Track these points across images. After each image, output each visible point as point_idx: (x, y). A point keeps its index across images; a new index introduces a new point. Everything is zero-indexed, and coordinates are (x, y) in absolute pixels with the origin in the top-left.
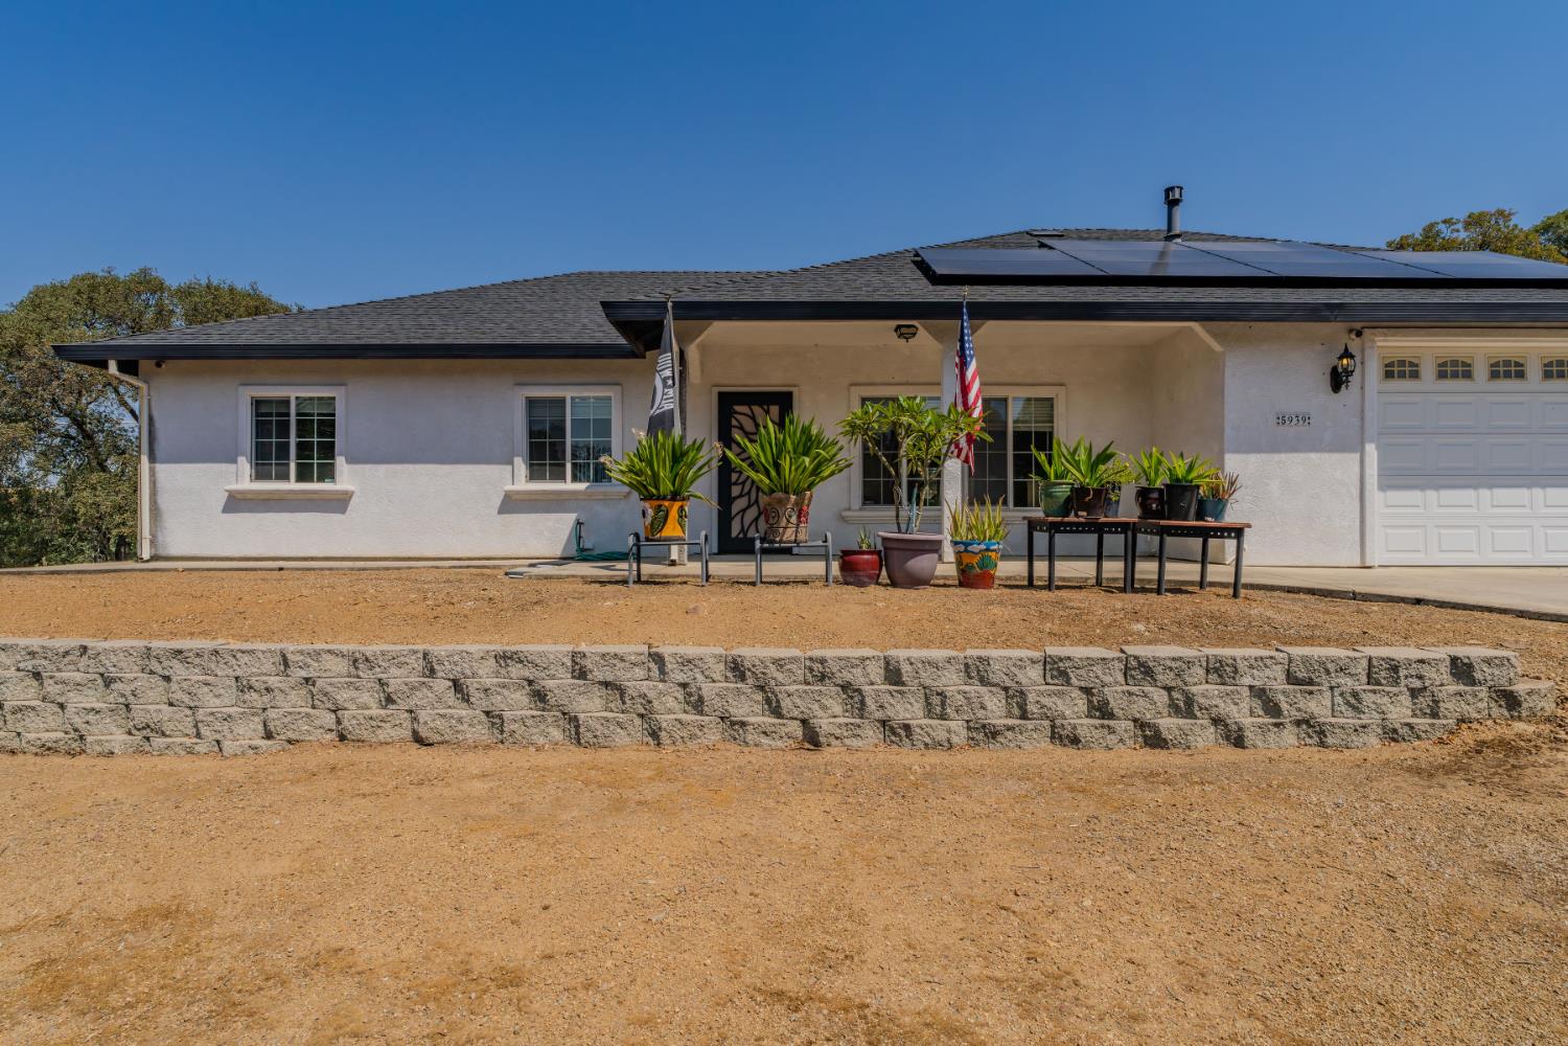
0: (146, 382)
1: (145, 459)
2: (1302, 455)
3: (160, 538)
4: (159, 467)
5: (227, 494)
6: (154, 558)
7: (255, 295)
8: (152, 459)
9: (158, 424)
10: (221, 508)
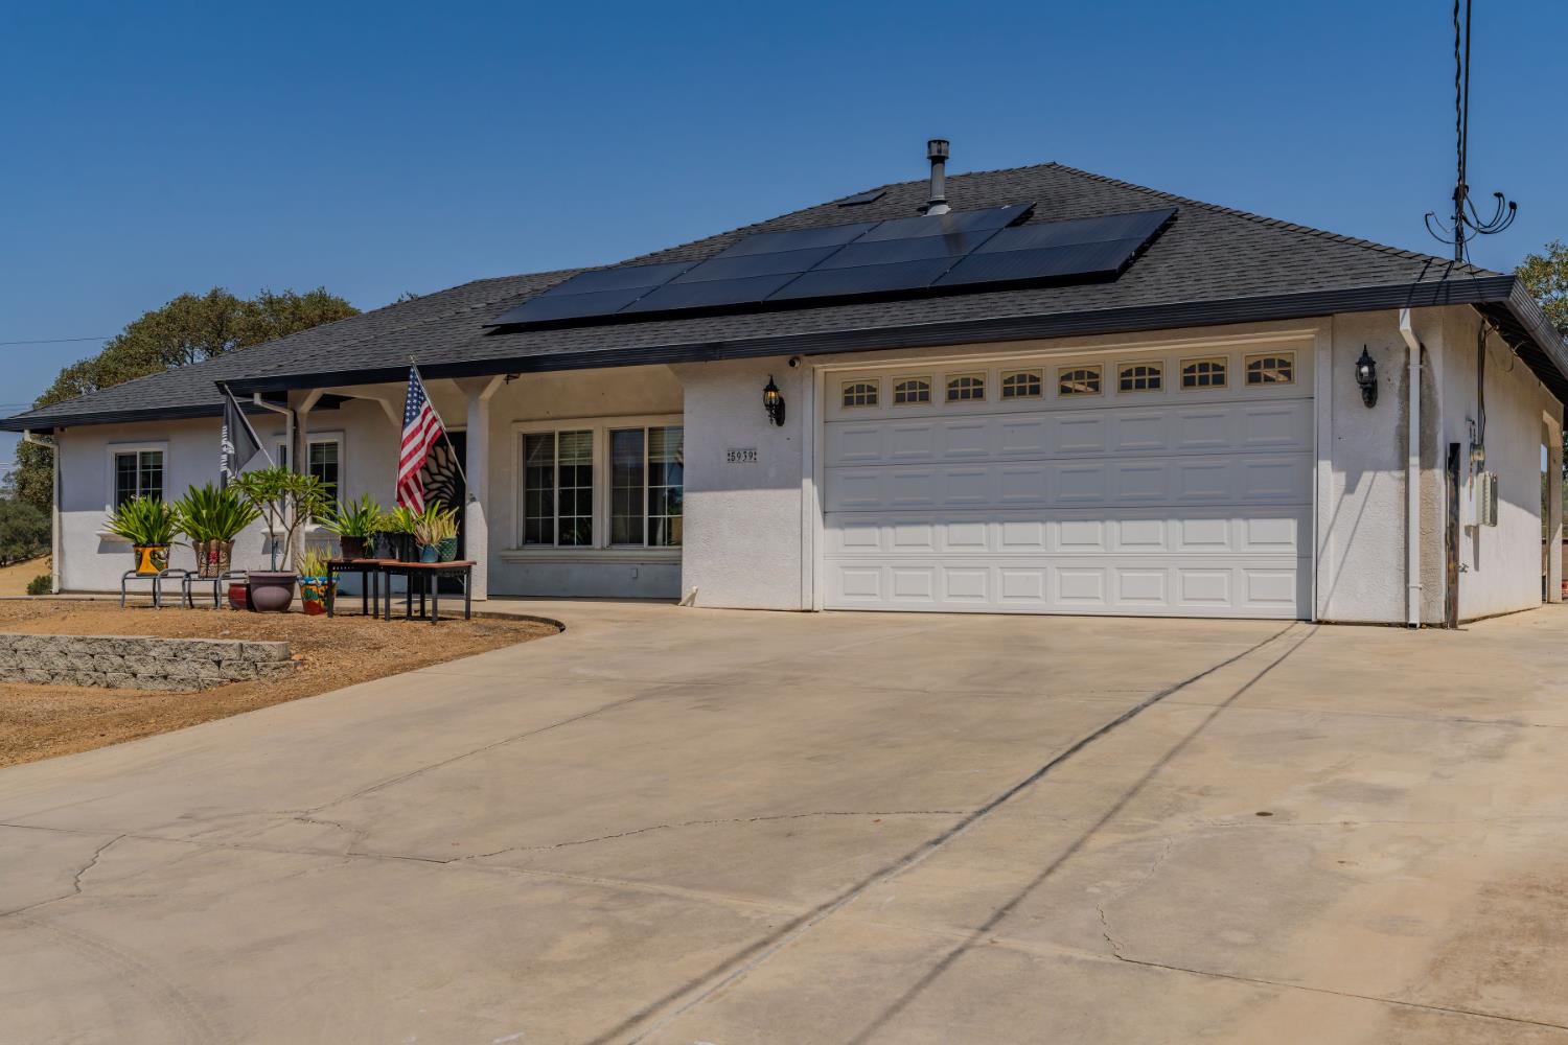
0: (57, 444)
1: (55, 508)
2: (748, 493)
3: (64, 575)
4: (64, 514)
5: (99, 540)
6: (61, 591)
7: (320, 300)
8: (60, 510)
9: (63, 479)
10: (97, 548)
